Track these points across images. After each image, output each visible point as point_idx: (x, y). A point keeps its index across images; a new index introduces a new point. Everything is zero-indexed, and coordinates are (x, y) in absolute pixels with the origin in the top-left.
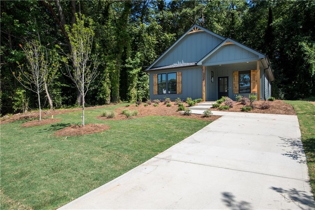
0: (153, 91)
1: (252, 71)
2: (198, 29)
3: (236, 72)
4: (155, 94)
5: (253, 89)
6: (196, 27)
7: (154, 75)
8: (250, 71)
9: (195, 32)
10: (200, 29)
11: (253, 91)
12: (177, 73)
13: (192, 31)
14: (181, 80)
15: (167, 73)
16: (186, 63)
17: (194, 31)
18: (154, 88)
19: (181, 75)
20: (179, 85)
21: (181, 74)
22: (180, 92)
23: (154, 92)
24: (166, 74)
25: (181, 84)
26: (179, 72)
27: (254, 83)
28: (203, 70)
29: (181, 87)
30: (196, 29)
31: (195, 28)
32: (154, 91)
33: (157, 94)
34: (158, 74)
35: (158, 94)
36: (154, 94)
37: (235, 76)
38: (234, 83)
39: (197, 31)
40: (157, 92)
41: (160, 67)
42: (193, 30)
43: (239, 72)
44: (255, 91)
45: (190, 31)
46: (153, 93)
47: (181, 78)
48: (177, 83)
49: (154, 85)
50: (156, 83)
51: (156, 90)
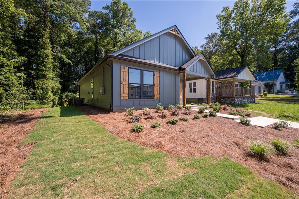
2: (177, 32)
7: (123, 66)
10: (179, 34)
12: (155, 73)
14: (158, 82)
18: (122, 89)
19: (159, 77)
21: (159, 75)
22: (158, 97)
23: (122, 94)
24: (141, 70)
25: (159, 88)
26: (157, 73)
29: (158, 90)
32: (122, 92)
33: (127, 98)
35: (129, 98)
36: (122, 98)
40: (127, 95)
45: (171, 31)
46: (121, 96)
48: (155, 86)
49: (123, 83)
50: (126, 80)
51: (125, 92)
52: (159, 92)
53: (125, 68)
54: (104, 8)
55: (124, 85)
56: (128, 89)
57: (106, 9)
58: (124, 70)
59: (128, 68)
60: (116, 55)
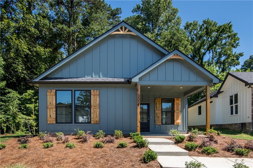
0: (47, 118)
1: (175, 99)
2: (127, 30)
3: (158, 99)
4: (52, 122)
5: (177, 120)
6: (125, 27)
7: (49, 90)
8: (174, 99)
9: (123, 34)
10: (131, 32)
11: (177, 123)
12: (92, 91)
13: (118, 30)
14: (98, 103)
15: (73, 89)
16: (107, 77)
17: (121, 31)
18: (48, 113)
19: (99, 95)
20: (95, 109)
21: (98, 93)
22: (96, 121)
23: (49, 119)
24: (72, 91)
25: (98, 110)
26: (95, 91)
27: (178, 113)
28: (138, 91)
29: (98, 113)
30: (125, 30)
31: (123, 27)
32: (49, 116)
33: (55, 122)
34: (56, 91)
35: (57, 123)
36: (49, 122)
37: (158, 103)
38: (156, 112)
39: (126, 33)
40: (54, 120)
41: (60, 78)
42: (120, 29)
43: (162, 99)
44: (178, 123)
45: (115, 31)
46: (47, 121)
47: (98, 99)
48: (92, 107)
49: (49, 107)
50: (52, 104)
51: (52, 116)
52: (98, 115)
53: (51, 91)
54: (134, 11)
55: (51, 109)
56: (55, 114)
57: (136, 11)
58: (50, 94)
59: (55, 91)
60: (37, 80)
